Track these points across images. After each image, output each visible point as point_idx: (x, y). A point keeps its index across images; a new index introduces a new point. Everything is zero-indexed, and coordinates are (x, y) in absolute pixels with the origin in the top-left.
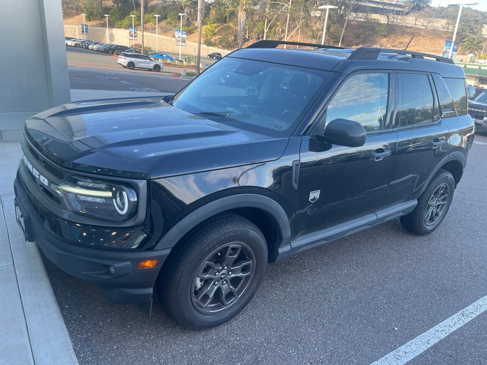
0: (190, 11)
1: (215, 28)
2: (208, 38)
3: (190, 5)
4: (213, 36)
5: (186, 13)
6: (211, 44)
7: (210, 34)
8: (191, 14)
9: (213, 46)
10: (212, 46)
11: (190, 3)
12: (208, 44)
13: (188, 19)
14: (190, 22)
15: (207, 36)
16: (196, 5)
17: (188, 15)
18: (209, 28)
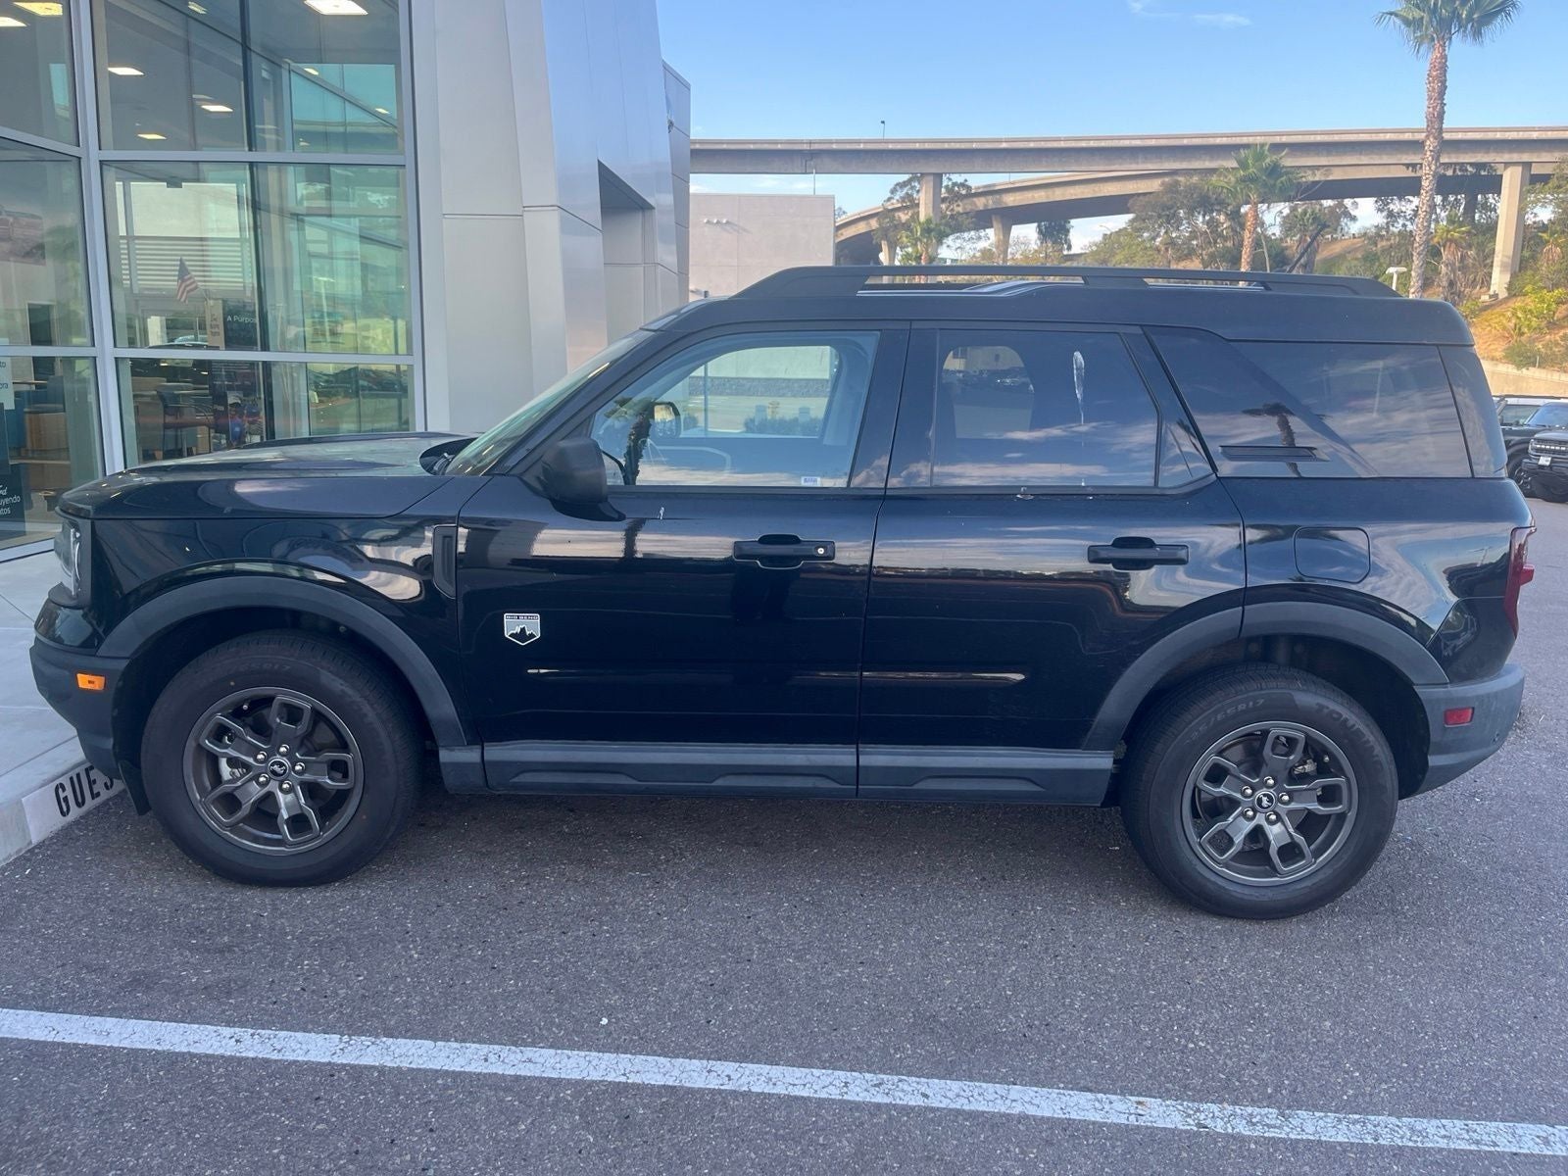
0: (1462, 255)
1: (1558, 304)
2: (1524, 338)
3: (1461, 238)
4: (1546, 330)
5: (1447, 265)
6: (1532, 360)
7: (1529, 327)
8: (1464, 268)
9: (1539, 366)
10: (1535, 366)
11: (1463, 232)
12: (1517, 359)
13: (1451, 284)
14: (1460, 294)
15: (1522, 334)
16: (1488, 235)
17: (1453, 271)
18: (1531, 306)
